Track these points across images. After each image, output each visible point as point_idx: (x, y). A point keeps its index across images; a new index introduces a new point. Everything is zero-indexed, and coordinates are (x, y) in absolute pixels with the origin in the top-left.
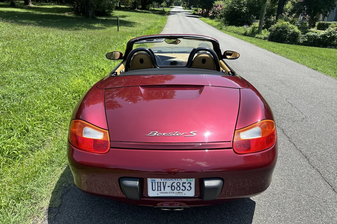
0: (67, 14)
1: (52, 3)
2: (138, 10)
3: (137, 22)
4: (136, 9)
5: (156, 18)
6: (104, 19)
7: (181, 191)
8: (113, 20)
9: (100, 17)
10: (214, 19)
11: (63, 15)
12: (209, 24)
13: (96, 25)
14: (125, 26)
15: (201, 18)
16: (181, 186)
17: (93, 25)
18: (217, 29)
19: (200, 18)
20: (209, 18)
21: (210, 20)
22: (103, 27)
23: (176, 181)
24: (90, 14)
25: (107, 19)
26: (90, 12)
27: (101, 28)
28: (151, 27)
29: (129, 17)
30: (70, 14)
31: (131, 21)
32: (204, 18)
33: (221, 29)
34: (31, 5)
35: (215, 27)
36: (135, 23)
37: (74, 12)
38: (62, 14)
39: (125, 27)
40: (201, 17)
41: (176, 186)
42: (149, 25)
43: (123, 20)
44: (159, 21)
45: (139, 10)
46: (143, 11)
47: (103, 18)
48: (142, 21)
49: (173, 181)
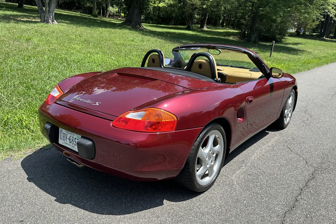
0: (231, 38)
1: (227, 27)
2: (326, 39)
3: (308, 50)
4: (324, 37)
6: (268, 44)
7: (74, 145)
16: (74, 141)
23: (72, 136)
24: (253, 39)
26: (253, 36)
29: (303, 45)
30: (234, 38)
34: (205, 29)
36: (304, 51)
37: (239, 36)
38: (227, 38)
39: (285, 54)
41: (72, 140)
42: (323, 55)
43: (291, 47)
45: (329, 39)
46: (333, 40)
48: (319, 50)
49: (70, 135)
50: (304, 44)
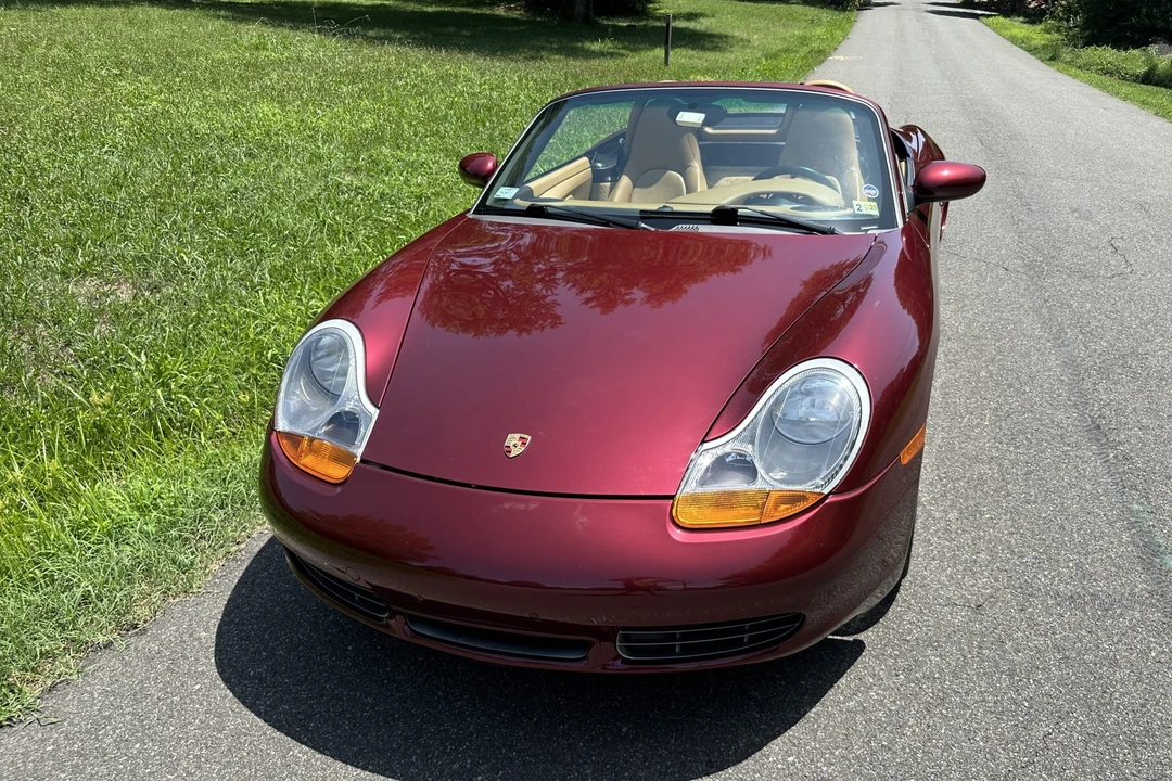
3: (736, 34)
5: (812, 20)
6: (625, 24)
8: (654, 27)
9: (607, 18)
10: (1041, 22)
11: (489, 12)
12: (1013, 40)
13: (596, 46)
14: (693, 49)
15: (991, 19)
17: (587, 45)
18: (1040, 58)
19: (985, 19)
20: (1021, 19)
21: (1025, 25)
22: (616, 51)
24: (579, 9)
25: (634, 26)
27: (612, 55)
28: (787, 51)
29: (713, 19)
30: (510, 9)
31: (717, 31)
32: (1001, 19)
33: (1053, 59)
35: (1033, 51)
36: (726, 36)
37: (524, 3)
39: (691, 52)
40: (991, 16)
42: (779, 45)
43: (687, 28)
44: (820, 31)
47: (620, 24)
48: (758, 30)
50: (713, 16)
